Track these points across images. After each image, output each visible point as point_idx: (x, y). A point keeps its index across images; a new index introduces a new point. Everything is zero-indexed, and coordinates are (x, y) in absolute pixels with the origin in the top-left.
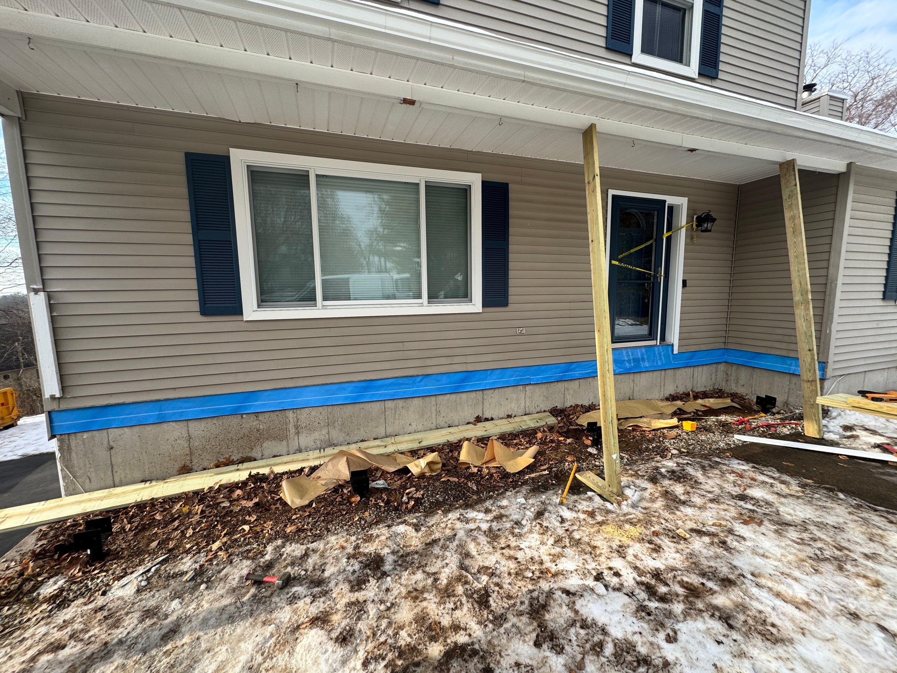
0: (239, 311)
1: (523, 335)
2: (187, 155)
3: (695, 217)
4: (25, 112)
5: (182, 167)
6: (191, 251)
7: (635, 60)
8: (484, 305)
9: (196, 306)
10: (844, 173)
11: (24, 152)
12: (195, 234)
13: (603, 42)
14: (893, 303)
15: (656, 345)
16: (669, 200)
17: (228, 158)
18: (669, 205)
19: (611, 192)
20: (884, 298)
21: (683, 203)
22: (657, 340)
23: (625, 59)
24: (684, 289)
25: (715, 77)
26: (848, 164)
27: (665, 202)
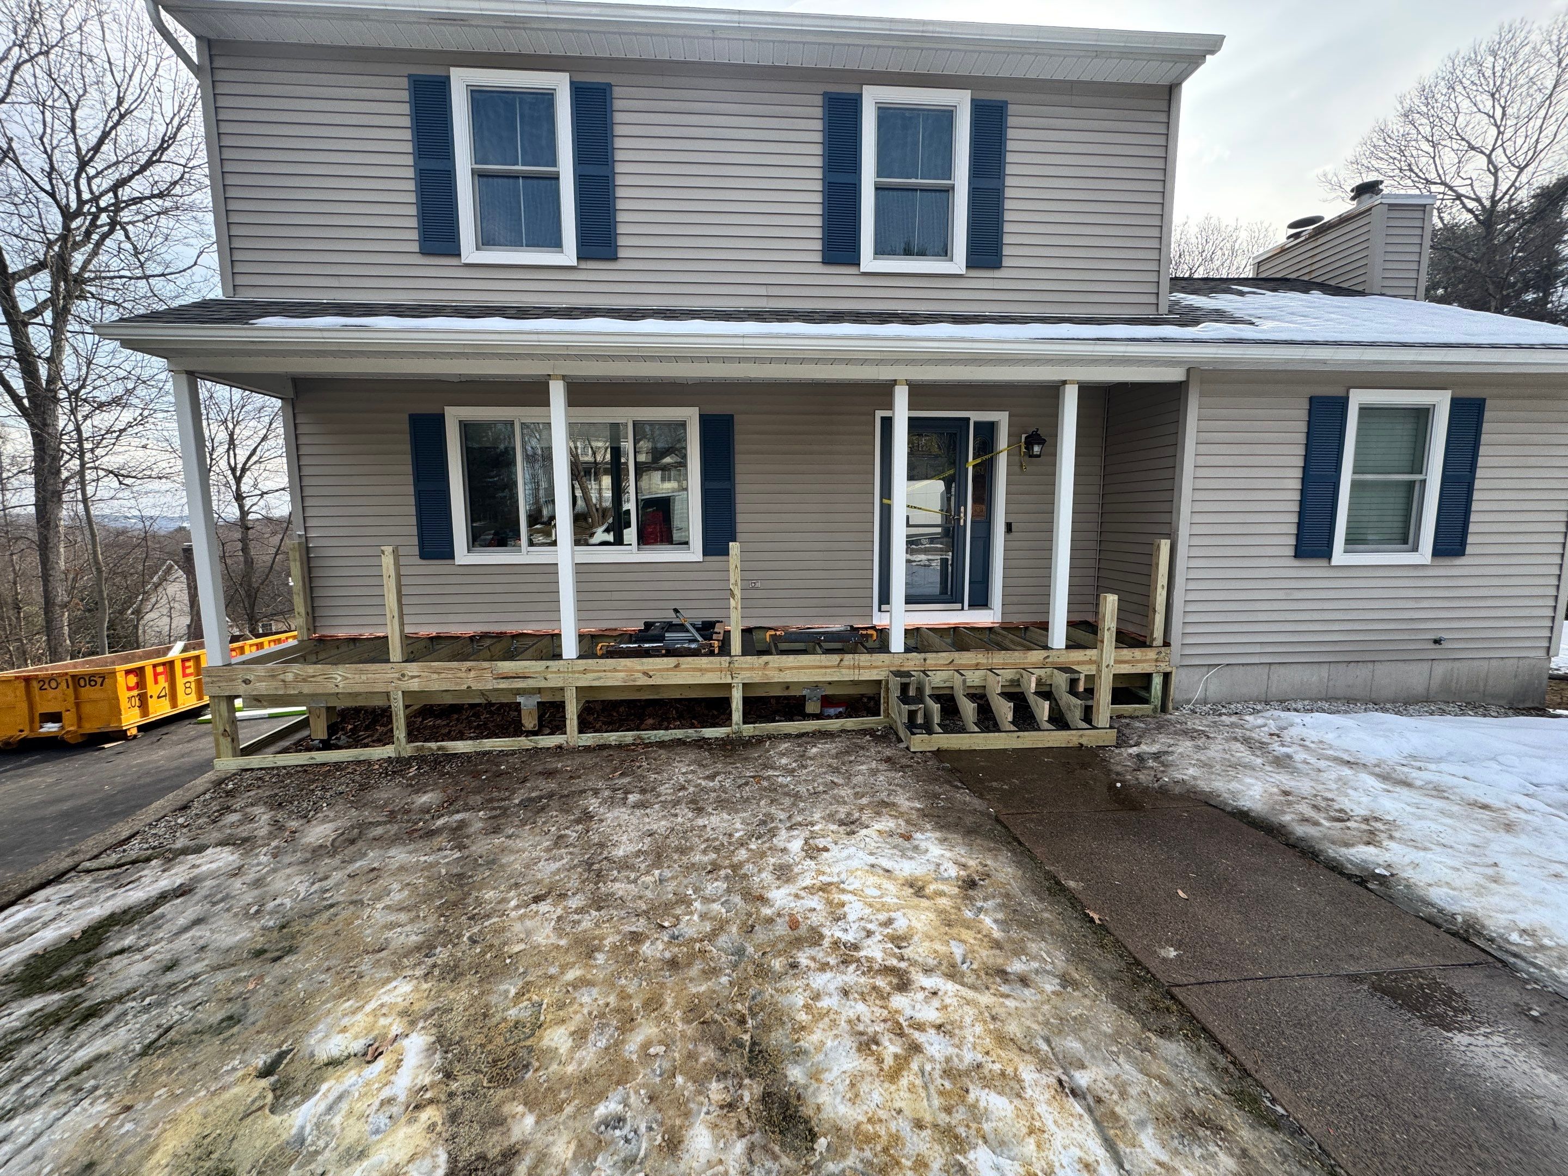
0: (452, 556)
1: (757, 589)
2: (411, 416)
3: (1024, 436)
4: (297, 393)
5: (406, 427)
6: (412, 500)
7: (864, 268)
8: (705, 553)
9: (416, 550)
10: (1181, 382)
11: (295, 425)
12: (415, 486)
13: (818, 257)
14: (1323, 563)
15: (963, 609)
16: (975, 416)
17: (443, 415)
18: (976, 423)
19: (879, 414)
20: (1298, 555)
21: (1002, 418)
22: (962, 603)
23: (852, 270)
24: (1011, 536)
25: (998, 266)
26: (1188, 370)
27: (968, 419)
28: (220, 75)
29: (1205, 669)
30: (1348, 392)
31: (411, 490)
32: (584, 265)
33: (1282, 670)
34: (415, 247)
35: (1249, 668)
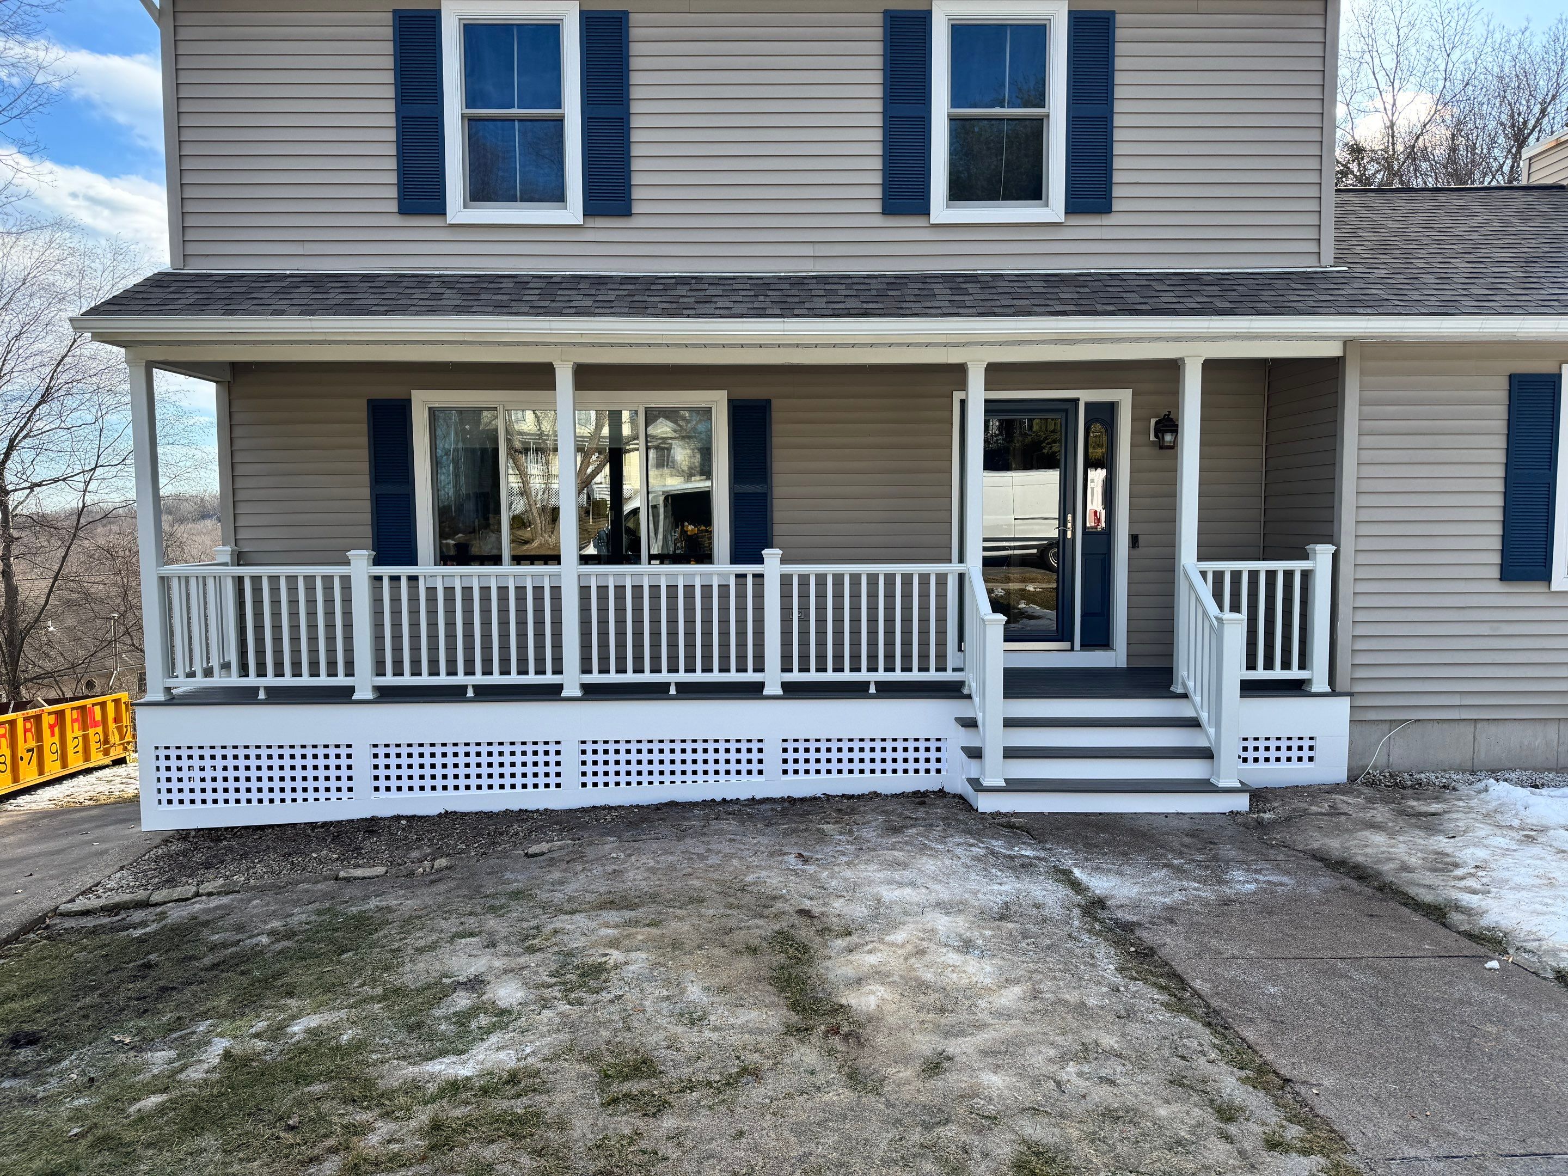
2: (369, 401)
3: (1153, 421)
4: (234, 376)
5: (364, 414)
6: (368, 506)
7: (935, 218)
12: (373, 488)
13: (877, 207)
14: (1538, 587)
15: (1072, 649)
16: (1085, 396)
17: (410, 401)
18: (1087, 405)
19: (957, 396)
20: (1502, 579)
21: (1124, 398)
22: (1071, 640)
23: (919, 221)
24: (1136, 552)
25: (1106, 209)
26: (1345, 343)
27: (1076, 401)
28: (183, 19)
29: (1385, 727)
30: (1560, 368)
31: (366, 492)
32: (592, 222)
33: (1493, 729)
34: (393, 206)
35: (1445, 726)
